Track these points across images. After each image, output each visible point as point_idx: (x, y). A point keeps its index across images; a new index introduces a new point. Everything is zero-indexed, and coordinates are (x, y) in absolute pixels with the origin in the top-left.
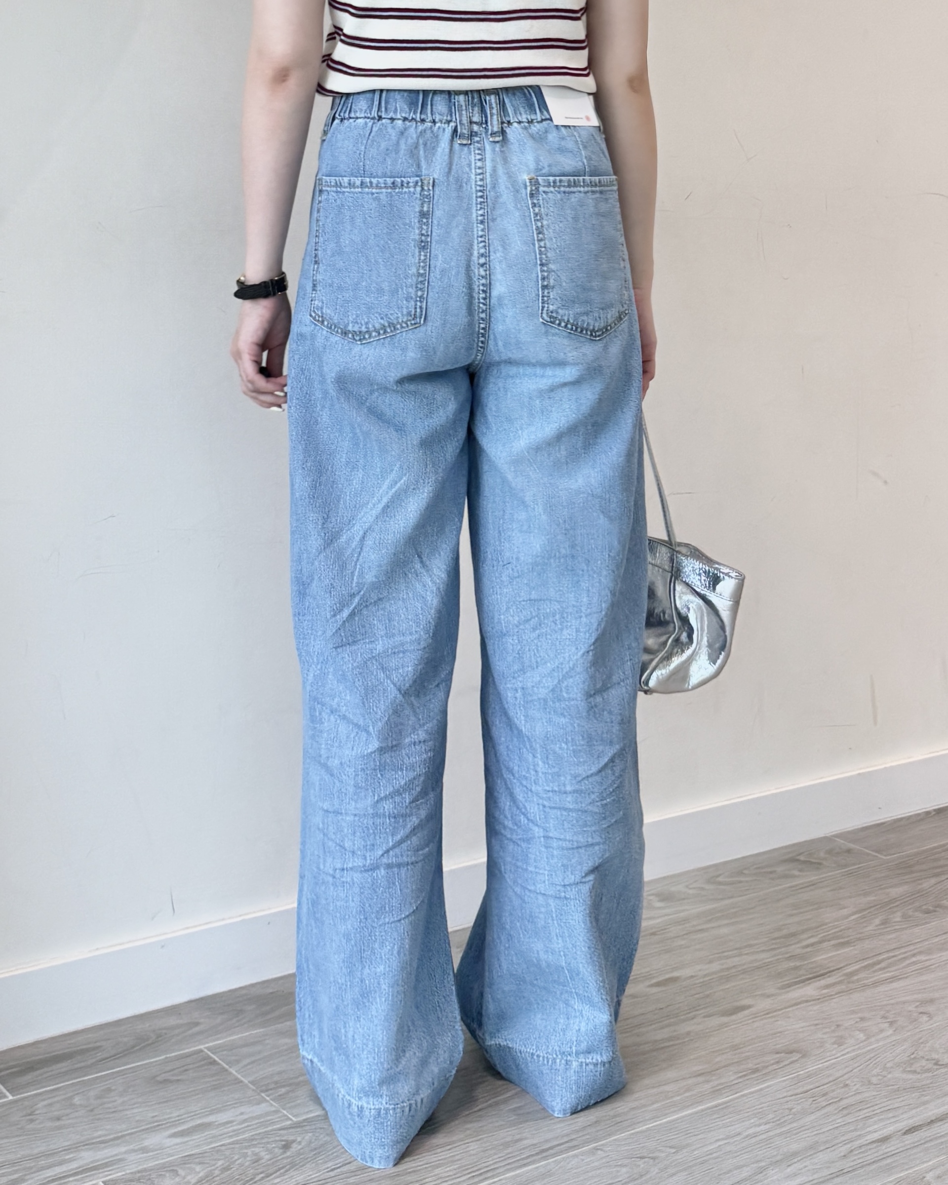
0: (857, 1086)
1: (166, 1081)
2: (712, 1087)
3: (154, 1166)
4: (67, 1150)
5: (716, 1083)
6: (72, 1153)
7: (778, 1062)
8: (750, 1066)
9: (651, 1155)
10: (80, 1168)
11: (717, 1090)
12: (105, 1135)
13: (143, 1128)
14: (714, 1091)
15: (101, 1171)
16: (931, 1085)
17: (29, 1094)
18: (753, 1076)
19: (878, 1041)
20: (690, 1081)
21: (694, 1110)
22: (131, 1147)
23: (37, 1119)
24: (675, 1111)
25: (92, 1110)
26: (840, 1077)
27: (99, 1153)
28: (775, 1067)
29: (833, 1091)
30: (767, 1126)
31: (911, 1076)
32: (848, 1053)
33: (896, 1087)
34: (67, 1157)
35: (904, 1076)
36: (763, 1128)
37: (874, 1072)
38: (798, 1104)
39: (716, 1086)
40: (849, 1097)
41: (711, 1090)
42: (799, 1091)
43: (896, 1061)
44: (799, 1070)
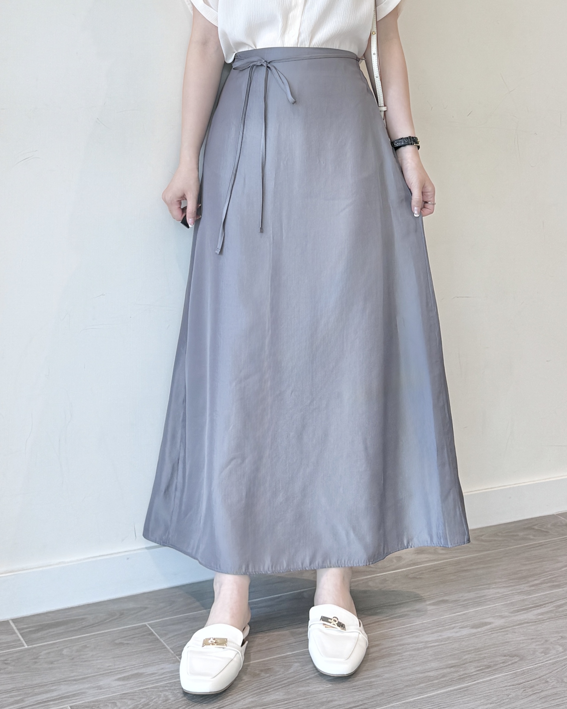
1: (121, 644)
3: (103, 698)
4: (53, 683)
6: (54, 685)
7: (503, 662)
8: (485, 663)
10: (58, 696)
12: (76, 676)
13: (100, 673)
17: (38, 645)
18: (487, 670)
20: (446, 671)
21: (446, 690)
22: (91, 685)
23: (39, 662)
24: (433, 690)
25: (73, 659)
26: (544, 676)
27: (71, 687)
28: (501, 665)
29: (538, 685)
34: (52, 688)
39: (462, 675)
40: (548, 690)
41: (458, 677)
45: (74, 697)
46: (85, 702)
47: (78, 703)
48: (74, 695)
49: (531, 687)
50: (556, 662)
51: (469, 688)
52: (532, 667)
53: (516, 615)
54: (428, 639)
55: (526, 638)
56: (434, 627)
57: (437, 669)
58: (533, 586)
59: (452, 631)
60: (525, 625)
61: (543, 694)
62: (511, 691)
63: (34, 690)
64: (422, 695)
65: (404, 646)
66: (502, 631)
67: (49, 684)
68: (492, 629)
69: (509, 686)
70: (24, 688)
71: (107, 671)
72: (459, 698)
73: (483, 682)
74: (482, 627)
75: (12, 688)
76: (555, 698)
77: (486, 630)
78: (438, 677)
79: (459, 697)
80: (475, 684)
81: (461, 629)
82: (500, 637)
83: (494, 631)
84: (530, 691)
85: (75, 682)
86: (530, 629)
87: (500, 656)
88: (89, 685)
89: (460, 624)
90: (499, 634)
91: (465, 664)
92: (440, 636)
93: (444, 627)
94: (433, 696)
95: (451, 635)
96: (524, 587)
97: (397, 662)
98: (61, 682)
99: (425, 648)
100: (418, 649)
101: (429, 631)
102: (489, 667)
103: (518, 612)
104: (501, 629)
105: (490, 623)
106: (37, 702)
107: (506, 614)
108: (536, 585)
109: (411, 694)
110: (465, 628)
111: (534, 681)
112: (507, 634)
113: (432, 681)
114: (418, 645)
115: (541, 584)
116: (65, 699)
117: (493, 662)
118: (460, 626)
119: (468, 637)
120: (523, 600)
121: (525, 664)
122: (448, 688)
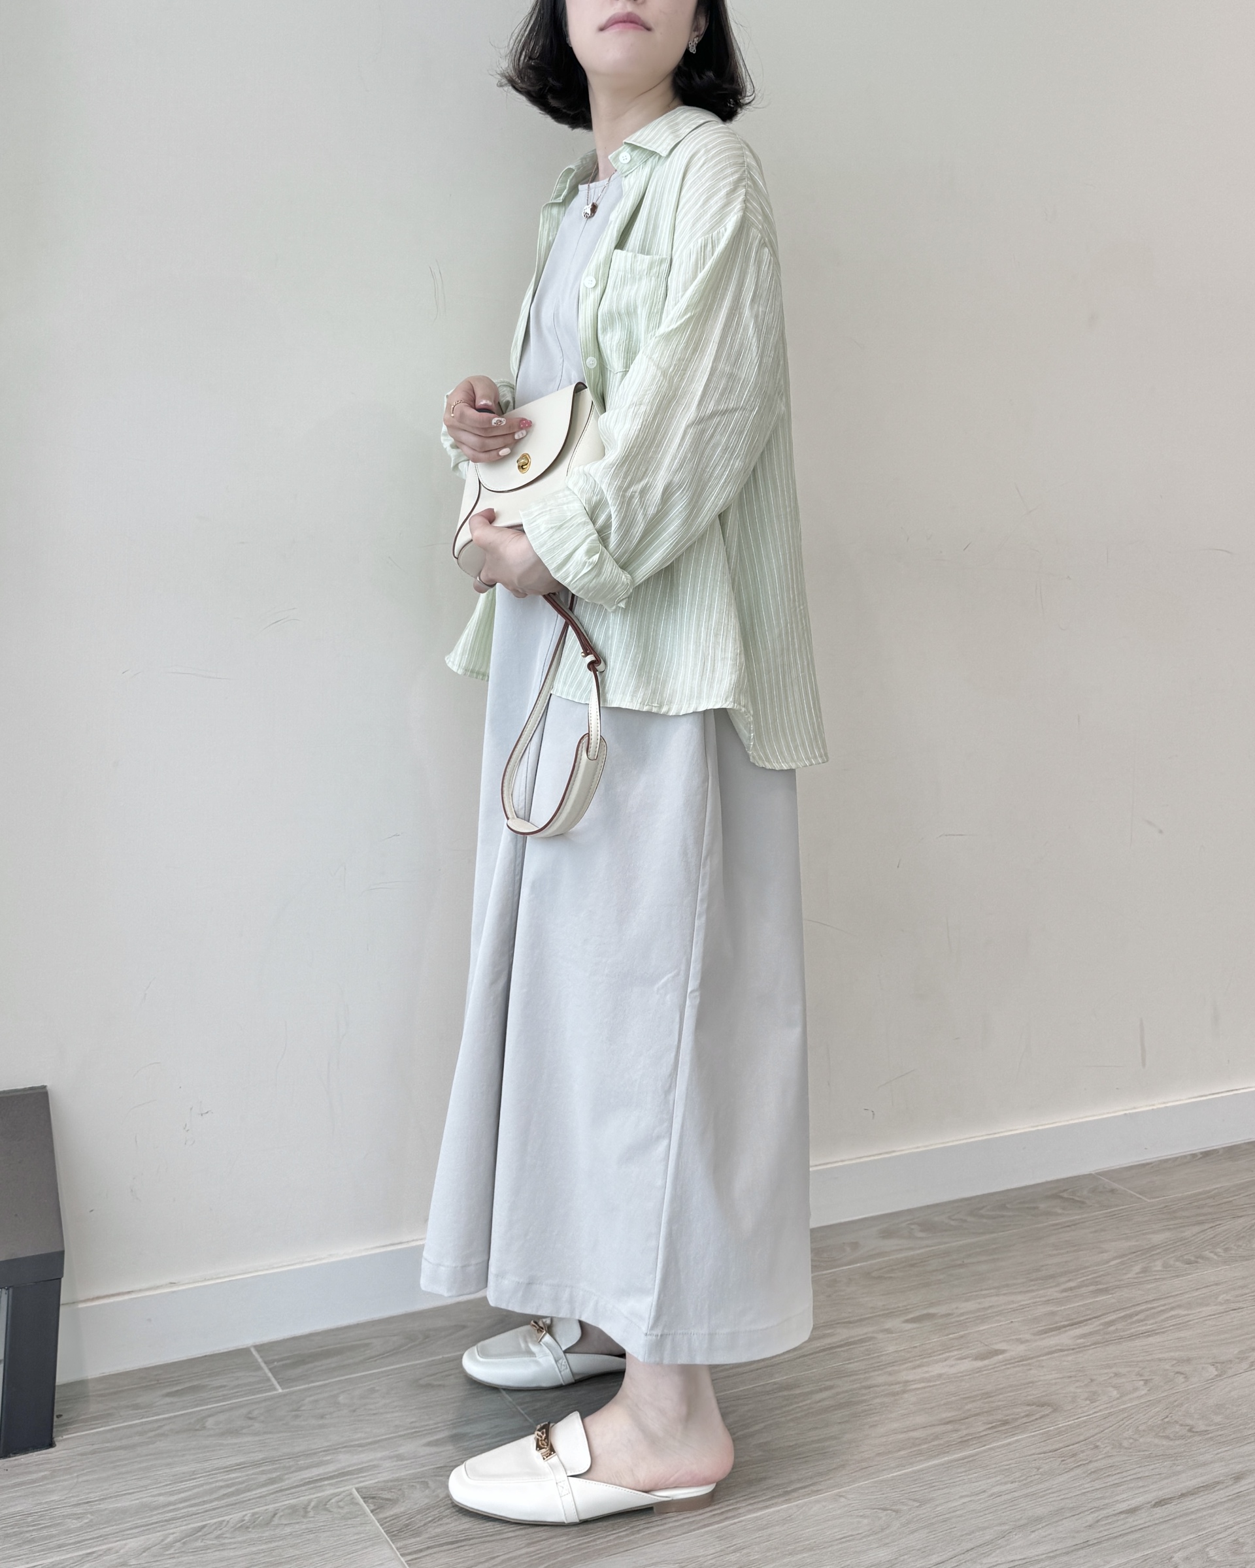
0: (1108, 1448)
1: (429, 1386)
2: (961, 1438)
3: (407, 1475)
4: (327, 1451)
5: (965, 1432)
6: (330, 1454)
7: (1027, 1416)
8: (999, 1417)
9: (894, 1508)
10: (335, 1471)
11: (965, 1441)
12: (364, 1438)
13: (400, 1433)
14: (961, 1442)
15: (355, 1476)
16: (1185, 1454)
17: (298, 1388)
18: (1003, 1428)
19: (1131, 1400)
20: (939, 1429)
21: (940, 1461)
22: (386, 1453)
23: (300, 1416)
24: (921, 1460)
25: (354, 1411)
26: (1091, 1437)
27: (355, 1457)
28: (1025, 1420)
29: (1083, 1452)
30: (1015, 1485)
31: (1164, 1442)
32: (1100, 1411)
33: (1147, 1453)
34: (325, 1459)
35: (1156, 1441)
36: (1009, 1486)
37: (1126, 1435)
38: (1046, 1463)
39: (964, 1437)
40: (1099, 1460)
41: (960, 1440)
42: (1049, 1448)
43: (1149, 1423)
44: (1049, 1426)
45: (361, 1472)
46: (378, 1482)
47: (367, 1483)
48: (361, 1470)
49: (1074, 1455)
50: (1110, 1414)
51: (977, 1457)
52: (1073, 1422)
53: (1044, 1339)
54: (910, 1378)
55: (1061, 1376)
56: (916, 1358)
57: (925, 1426)
58: (1065, 1290)
59: (945, 1363)
60: (1056, 1355)
61: (1092, 1466)
62: (1041, 1461)
63: (298, 1461)
64: (903, 1468)
65: (871, 1389)
66: (1022, 1365)
67: (321, 1452)
68: (1006, 1360)
69: (1039, 1454)
70: (281, 1458)
71: (409, 1431)
72: (963, 1474)
73: (999, 1447)
74: (991, 1358)
75: (263, 1459)
76: (1110, 1473)
77: (997, 1363)
78: (927, 1439)
79: (961, 1473)
80: (985, 1451)
81: (959, 1362)
82: (1020, 1374)
83: (1010, 1364)
84: (1071, 1463)
85: (360, 1449)
86: (1064, 1361)
87: (1021, 1404)
88: (384, 1453)
89: (956, 1353)
90: (1017, 1369)
91: (967, 1418)
92: (927, 1372)
93: (931, 1358)
94: (922, 1470)
95: (943, 1371)
96: (1053, 1293)
97: (862, 1414)
98: (339, 1448)
99: (904, 1392)
100: (894, 1394)
101: (909, 1364)
102: (1005, 1423)
103: (1046, 1333)
104: (1023, 1360)
105: (1003, 1352)
106: (304, 1481)
107: (1028, 1336)
108: (1071, 1289)
109: (886, 1467)
110: (965, 1359)
111: (1077, 1445)
112: (1030, 1369)
113: (919, 1445)
114: (893, 1387)
115: (1079, 1287)
116: (348, 1475)
117: (1012, 1414)
118: (956, 1357)
119: (970, 1375)
120: (1053, 1313)
121: (1061, 1419)
122: (944, 1457)
